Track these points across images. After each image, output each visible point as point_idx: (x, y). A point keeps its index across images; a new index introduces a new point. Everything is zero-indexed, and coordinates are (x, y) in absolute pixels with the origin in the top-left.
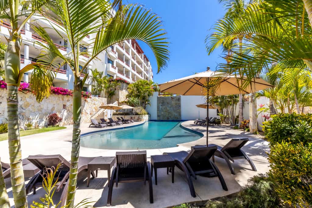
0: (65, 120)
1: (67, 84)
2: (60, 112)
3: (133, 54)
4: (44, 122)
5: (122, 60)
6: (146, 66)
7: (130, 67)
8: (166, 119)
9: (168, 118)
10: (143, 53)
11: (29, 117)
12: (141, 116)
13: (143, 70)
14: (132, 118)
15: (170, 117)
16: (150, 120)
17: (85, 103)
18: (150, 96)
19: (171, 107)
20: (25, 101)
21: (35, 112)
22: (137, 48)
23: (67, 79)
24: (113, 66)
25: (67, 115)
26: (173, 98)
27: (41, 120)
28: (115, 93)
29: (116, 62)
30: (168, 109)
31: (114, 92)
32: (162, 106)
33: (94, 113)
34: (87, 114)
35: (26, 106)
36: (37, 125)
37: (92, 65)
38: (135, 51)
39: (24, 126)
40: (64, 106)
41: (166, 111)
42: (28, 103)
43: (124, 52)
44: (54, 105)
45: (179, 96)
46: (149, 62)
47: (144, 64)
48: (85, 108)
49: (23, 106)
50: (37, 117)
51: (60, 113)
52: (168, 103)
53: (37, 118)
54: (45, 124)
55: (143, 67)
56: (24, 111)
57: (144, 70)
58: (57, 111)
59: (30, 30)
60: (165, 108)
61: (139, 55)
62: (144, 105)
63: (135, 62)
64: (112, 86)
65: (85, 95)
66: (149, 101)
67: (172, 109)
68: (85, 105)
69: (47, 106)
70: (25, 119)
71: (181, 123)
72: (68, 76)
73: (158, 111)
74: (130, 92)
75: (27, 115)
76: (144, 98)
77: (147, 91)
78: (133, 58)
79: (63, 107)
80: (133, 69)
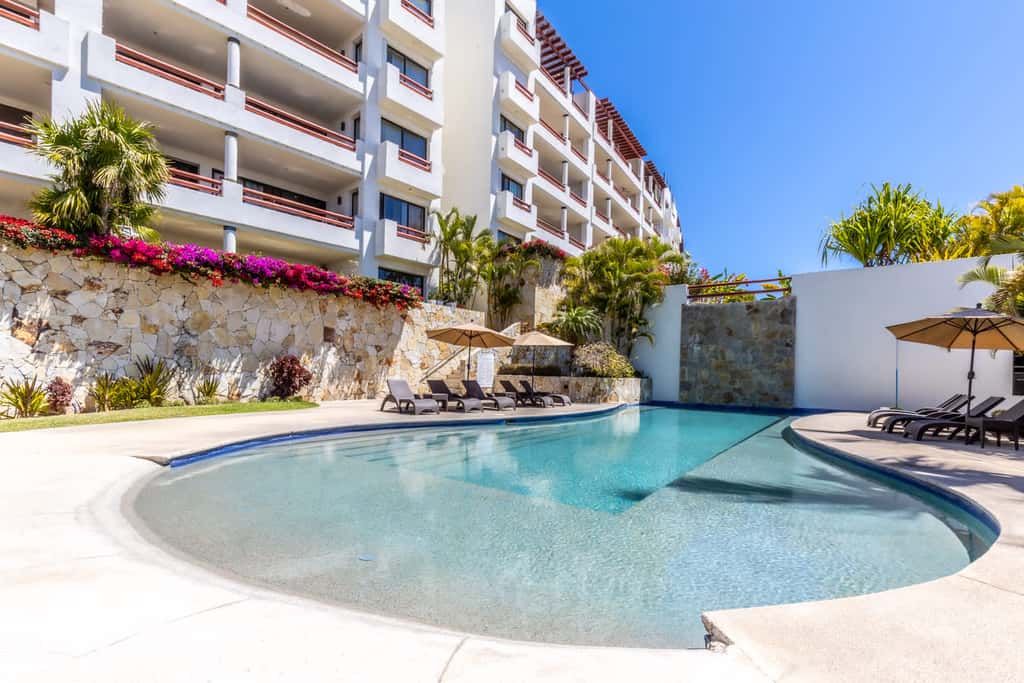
0: (331, 381)
1: (356, 262)
2: (313, 353)
3: (602, 161)
4: (256, 385)
5: (559, 183)
6: (655, 206)
7: (588, 208)
8: (722, 402)
9: (729, 397)
10: (642, 153)
11: (210, 362)
12: (606, 380)
13: (639, 218)
14: (566, 387)
15: (739, 391)
16: (649, 402)
17: (402, 324)
18: (650, 304)
19: (744, 350)
20: (197, 308)
21: (228, 347)
22: (618, 138)
23: (357, 247)
24: (519, 201)
25: (336, 364)
26: (756, 311)
27: (250, 374)
28: (518, 295)
29: (534, 186)
30: (730, 355)
31: (516, 291)
32: (701, 343)
33: (436, 362)
34: (411, 364)
35: (200, 324)
36: (236, 392)
37: (440, 195)
38: (610, 150)
39: (194, 394)
40: (329, 335)
41: (719, 367)
42: (205, 317)
43: (565, 150)
44: (293, 326)
45: (787, 301)
46: (667, 191)
47: (646, 196)
48: (401, 345)
49: (189, 325)
50: (234, 364)
51: (313, 356)
52: (730, 333)
53: (236, 367)
54: (261, 391)
55: (641, 208)
56: (193, 342)
57: (647, 221)
58: (304, 349)
59: (241, 84)
60: (715, 351)
61: (627, 164)
62: (624, 340)
63: (609, 189)
64: (508, 271)
65: (399, 297)
66: (646, 324)
67: (750, 358)
68: (404, 332)
69: (267, 331)
70: (197, 368)
71: (791, 421)
72: (360, 237)
73: (682, 363)
74: (570, 289)
75: (203, 355)
76: (623, 310)
77: (638, 279)
78: (603, 175)
79: (322, 338)
80: (601, 213)
